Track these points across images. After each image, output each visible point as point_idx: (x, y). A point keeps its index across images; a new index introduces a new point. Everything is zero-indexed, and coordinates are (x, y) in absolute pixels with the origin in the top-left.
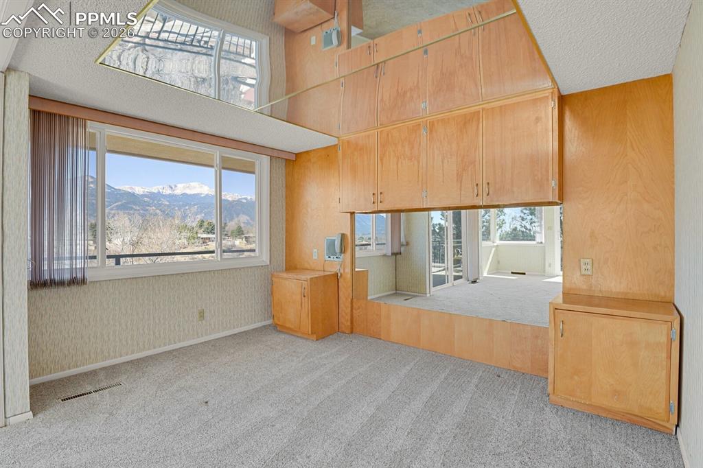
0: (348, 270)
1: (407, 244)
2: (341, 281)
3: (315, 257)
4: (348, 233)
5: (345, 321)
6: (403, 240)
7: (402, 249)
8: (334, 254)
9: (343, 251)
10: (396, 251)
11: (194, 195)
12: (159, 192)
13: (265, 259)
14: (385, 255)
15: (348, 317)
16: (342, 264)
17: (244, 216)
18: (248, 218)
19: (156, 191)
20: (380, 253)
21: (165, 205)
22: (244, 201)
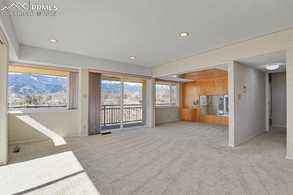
0: (199, 108)
1: (211, 103)
2: (197, 110)
3: (190, 105)
4: (199, 100)
5: (198, 119)
6: (210, 102)
7: (210, 104)
8: (195, 104)
9: (197, 104)
10: (208, 105)
11: (118, 84)
12: (106, 83)
13: (179, 105)
14: (205, 106)
15: (199, 118)
16: (197, 107)
17: (137, 92)
18: (139, 93)
19: (105, 83)
20: (204, 105)
21: (109, 88)
22: (137, 86)
